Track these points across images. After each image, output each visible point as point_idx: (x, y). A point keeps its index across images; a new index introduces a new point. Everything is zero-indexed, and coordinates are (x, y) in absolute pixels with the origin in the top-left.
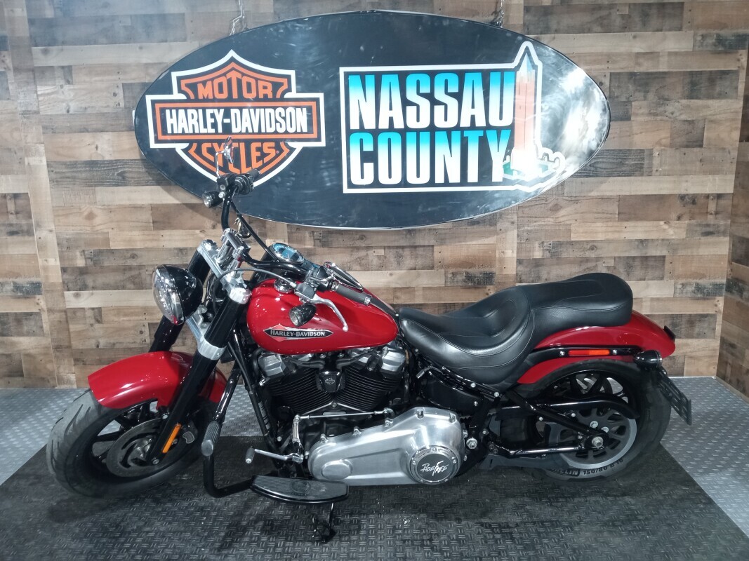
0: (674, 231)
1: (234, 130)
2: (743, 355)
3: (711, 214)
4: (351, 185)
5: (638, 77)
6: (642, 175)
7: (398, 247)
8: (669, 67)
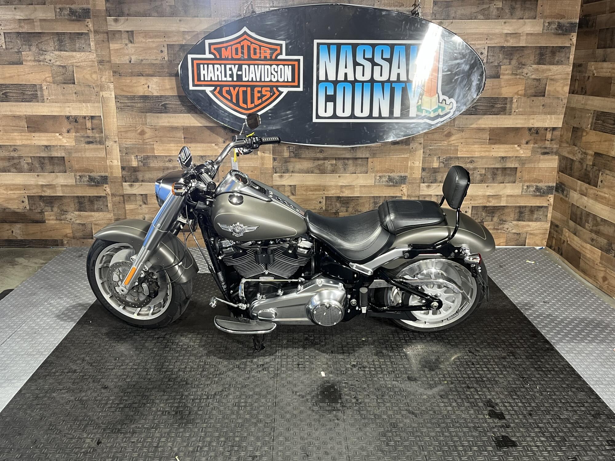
0: (523, 152)
1: (244, 79)
2: (562, 231)
3: (548, 140)
4: (318, 117)
5: (506, 49)
6: (505, 114)
7: (344, 159)
8: (527, 42)
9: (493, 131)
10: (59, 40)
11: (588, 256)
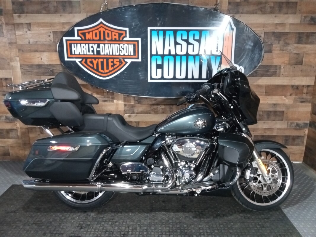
0: (288, 100)
1: (102, 53)
3: (305, 94)
4: (151, 79)
5: (276, 34)
6: (276, 76)
7: (170, 105)
8: (290, 30)
9: (267, 87)
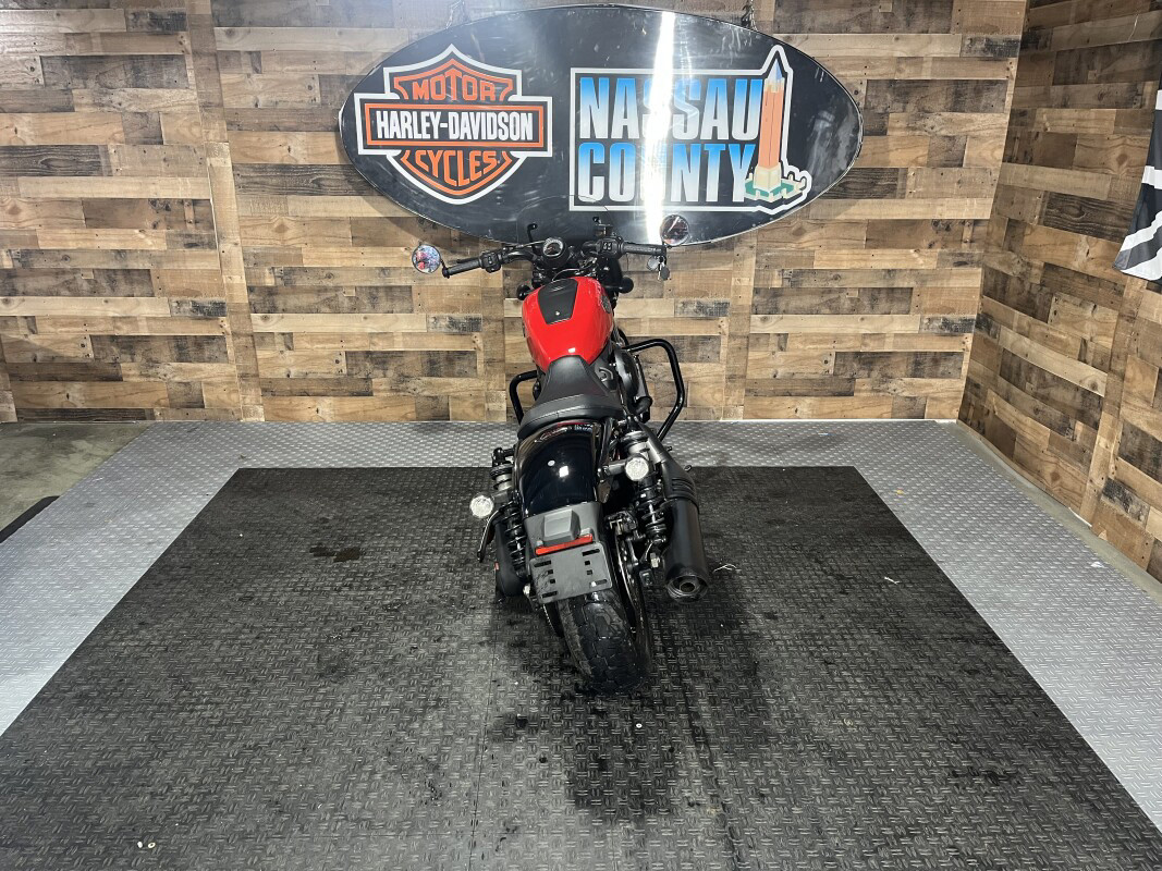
0: (924, 261)
1: (452, 136)
2: (985, 394)
3: (966, 242)
4: (578, 202)
5: (897, 86)
6: (894, 197)
8: (933, 74)
9: (872, 225)
10: (133, 68)
11: (1029, 437)
